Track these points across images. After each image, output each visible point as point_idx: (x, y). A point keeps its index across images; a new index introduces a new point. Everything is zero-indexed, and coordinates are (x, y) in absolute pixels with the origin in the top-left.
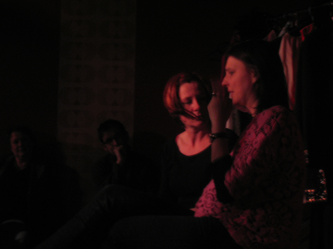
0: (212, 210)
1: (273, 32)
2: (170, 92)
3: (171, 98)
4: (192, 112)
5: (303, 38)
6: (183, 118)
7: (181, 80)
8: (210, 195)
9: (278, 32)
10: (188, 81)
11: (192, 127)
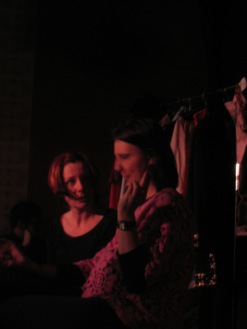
0: (103, 289)
1: (167, 116)
2: (54, 171)
3: (55, 178)
4: (75, 193)
5: (196, 123)
6: (67, 198)
7: (66, 160)
8: (100, 275)
9: (172, 117)
10: (73, 161)
11: (76, 207)
